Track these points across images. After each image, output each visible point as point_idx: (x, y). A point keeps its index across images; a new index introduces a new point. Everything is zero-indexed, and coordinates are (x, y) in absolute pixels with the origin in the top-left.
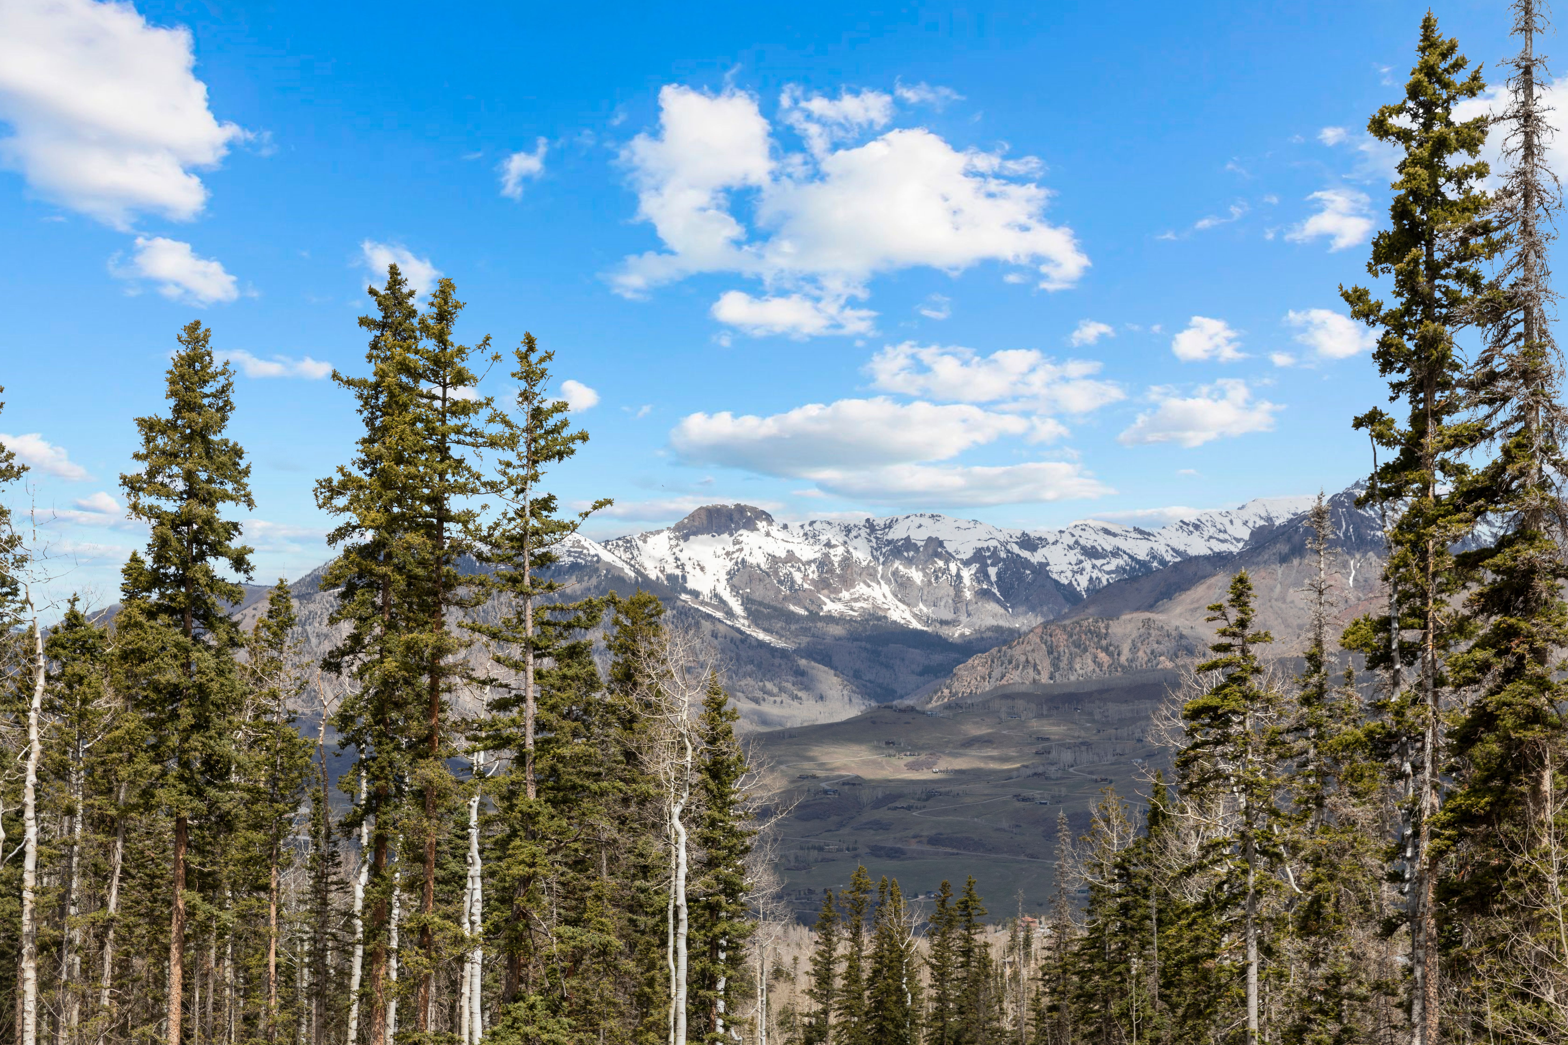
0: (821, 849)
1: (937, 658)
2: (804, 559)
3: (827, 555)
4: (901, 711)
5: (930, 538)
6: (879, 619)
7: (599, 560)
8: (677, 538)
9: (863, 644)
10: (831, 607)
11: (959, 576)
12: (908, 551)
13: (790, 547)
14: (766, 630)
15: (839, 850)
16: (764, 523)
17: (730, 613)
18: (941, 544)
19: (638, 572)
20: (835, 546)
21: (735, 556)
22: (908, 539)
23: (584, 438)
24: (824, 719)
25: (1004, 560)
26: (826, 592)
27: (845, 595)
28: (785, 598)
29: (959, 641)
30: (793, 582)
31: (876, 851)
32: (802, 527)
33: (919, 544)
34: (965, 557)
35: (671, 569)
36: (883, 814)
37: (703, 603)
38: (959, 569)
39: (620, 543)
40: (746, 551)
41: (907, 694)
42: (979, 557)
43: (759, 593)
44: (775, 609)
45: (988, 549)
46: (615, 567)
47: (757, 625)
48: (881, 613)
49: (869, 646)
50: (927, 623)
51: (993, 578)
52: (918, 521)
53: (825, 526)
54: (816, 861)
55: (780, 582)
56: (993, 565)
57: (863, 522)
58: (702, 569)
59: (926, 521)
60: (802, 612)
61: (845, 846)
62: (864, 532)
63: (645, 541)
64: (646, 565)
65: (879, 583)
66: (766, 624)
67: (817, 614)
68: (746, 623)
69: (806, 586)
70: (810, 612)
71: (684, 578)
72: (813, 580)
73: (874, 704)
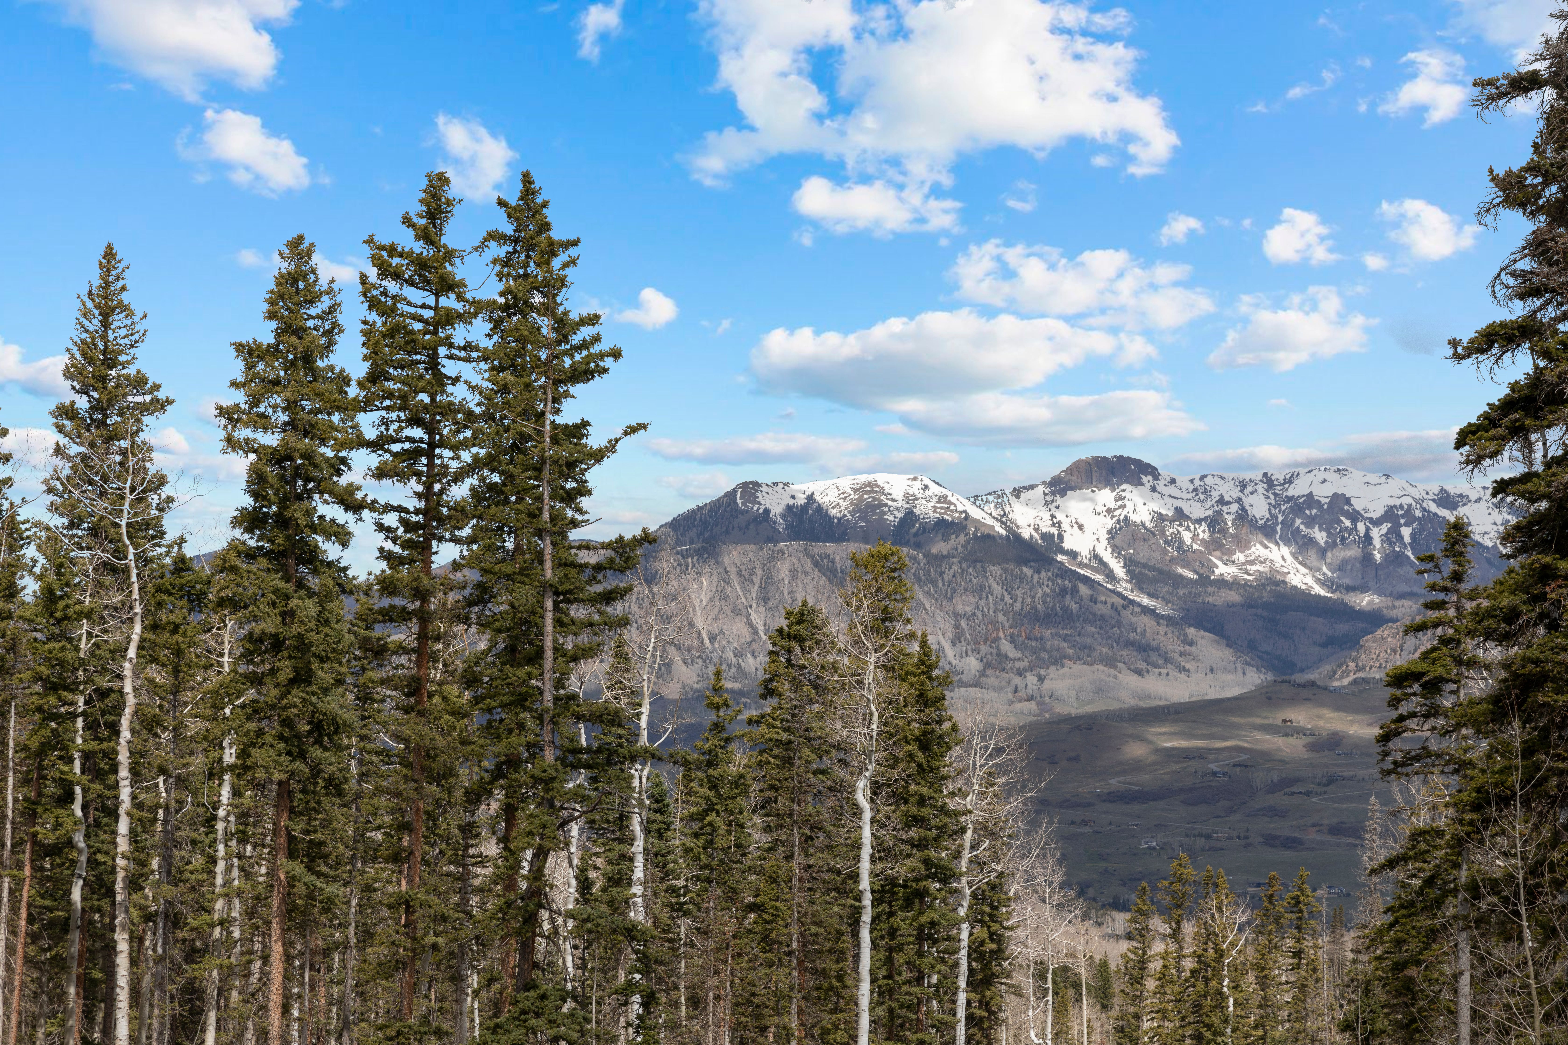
0: (1208, 837)
1: (1343, 628)
2: (1194, 517)
3: (1219, 513)
4: (1299, 686)
5: (1335, 494)
6: (1277, 583)
7: (967, 517)
8: (1053, 493)
9: (1259, 611)
10: (1223, 570)
11: (1368, 538)
12: (1310, 509)
13: (1178, 503)
14: (1150, 595)
15: (1229, 838)
16: (1150, 477)
17: (1111, 576)
18: (1348, 501)
19: (1009, 530)
20: (1229, 503)
21: (1117, 513)
22: (1310, 495)
23: (616, 354)
24: (1213, 694)
25: (1419, 519)
26: (1218, 553)
27: (1239, 557)
28: (1172, 560)
29: (1368, 608)
30: (1181, 542)
31: (1270, 840)
32: (1192, 481)
33: (1323, 500)
34: (1375, 515)
35: (1046, 527)
36: (1279, 800)
37: (1081, 565)
38: (1368, 529)
39: (991, 498)
40: (1130, 506)
41: (1308, 667)
42: (1390, 515)
43: (1143, 554)
44: (1161, 572)
45: (1401, 507)
46: (984, 524)
47: (1142, 590)
48: (1279, 577)
49: (1265, 614)
50: (1331, 589)
51: (1407, 539)
52: (1321, 475)
53: (1218, 480)
54: (1203, 850)
55: (1167, 542)
56: (1407, 524)
57: (1260, 477)
58: (1081, 527)
59: (1331, 476)
60: (1191, 575)
61: (1235, 834)
62: (1261, 488)
63: (1018, 497)
64: (1019, 522)
65: (1277, 544)
66: (1151, 589)
67: (1208, 577)
68: (1129, 587)
69: (1195, 547)
70: (1200, 575)
71: (1061, 537)
72: (1203, 540)
73: (1270, 677)
